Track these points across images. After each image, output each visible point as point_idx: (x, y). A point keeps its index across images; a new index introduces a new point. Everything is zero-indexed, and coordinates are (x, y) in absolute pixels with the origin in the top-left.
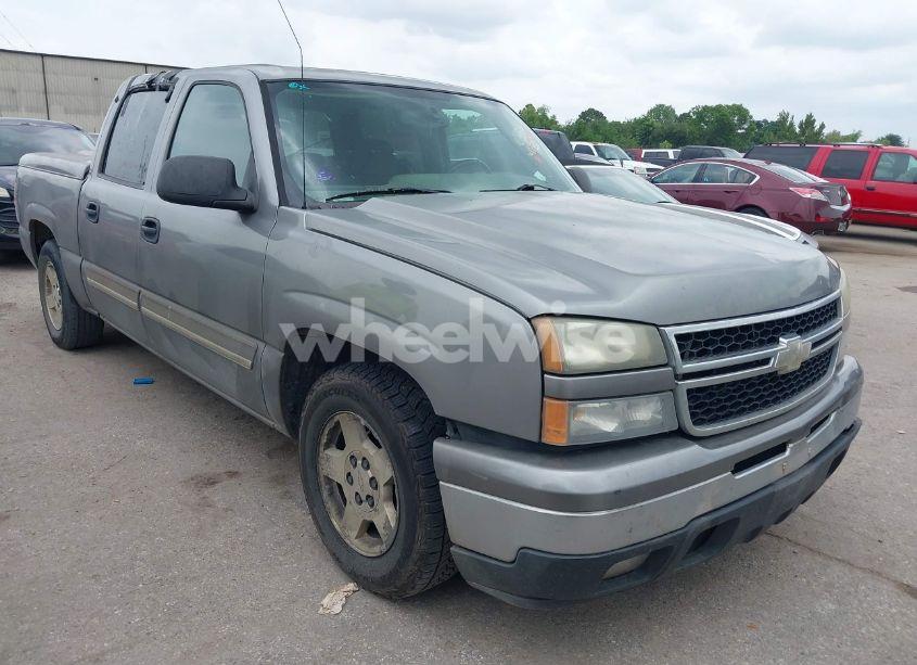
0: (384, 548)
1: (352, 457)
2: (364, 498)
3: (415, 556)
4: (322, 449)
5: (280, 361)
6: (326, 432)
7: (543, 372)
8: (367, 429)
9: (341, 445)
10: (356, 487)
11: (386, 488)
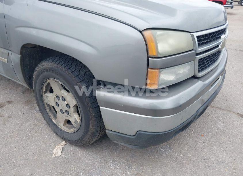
0: (76, 130)
1: (57, 96)
2: (64, 111)
3: (90, 133)
4: (43, 93)
5: (19, 59)
6: (44, 87)
7: (148, 57)
8: (62, 86)
9: (51, 91)
10: (60, 107)
11: (74, 108)
